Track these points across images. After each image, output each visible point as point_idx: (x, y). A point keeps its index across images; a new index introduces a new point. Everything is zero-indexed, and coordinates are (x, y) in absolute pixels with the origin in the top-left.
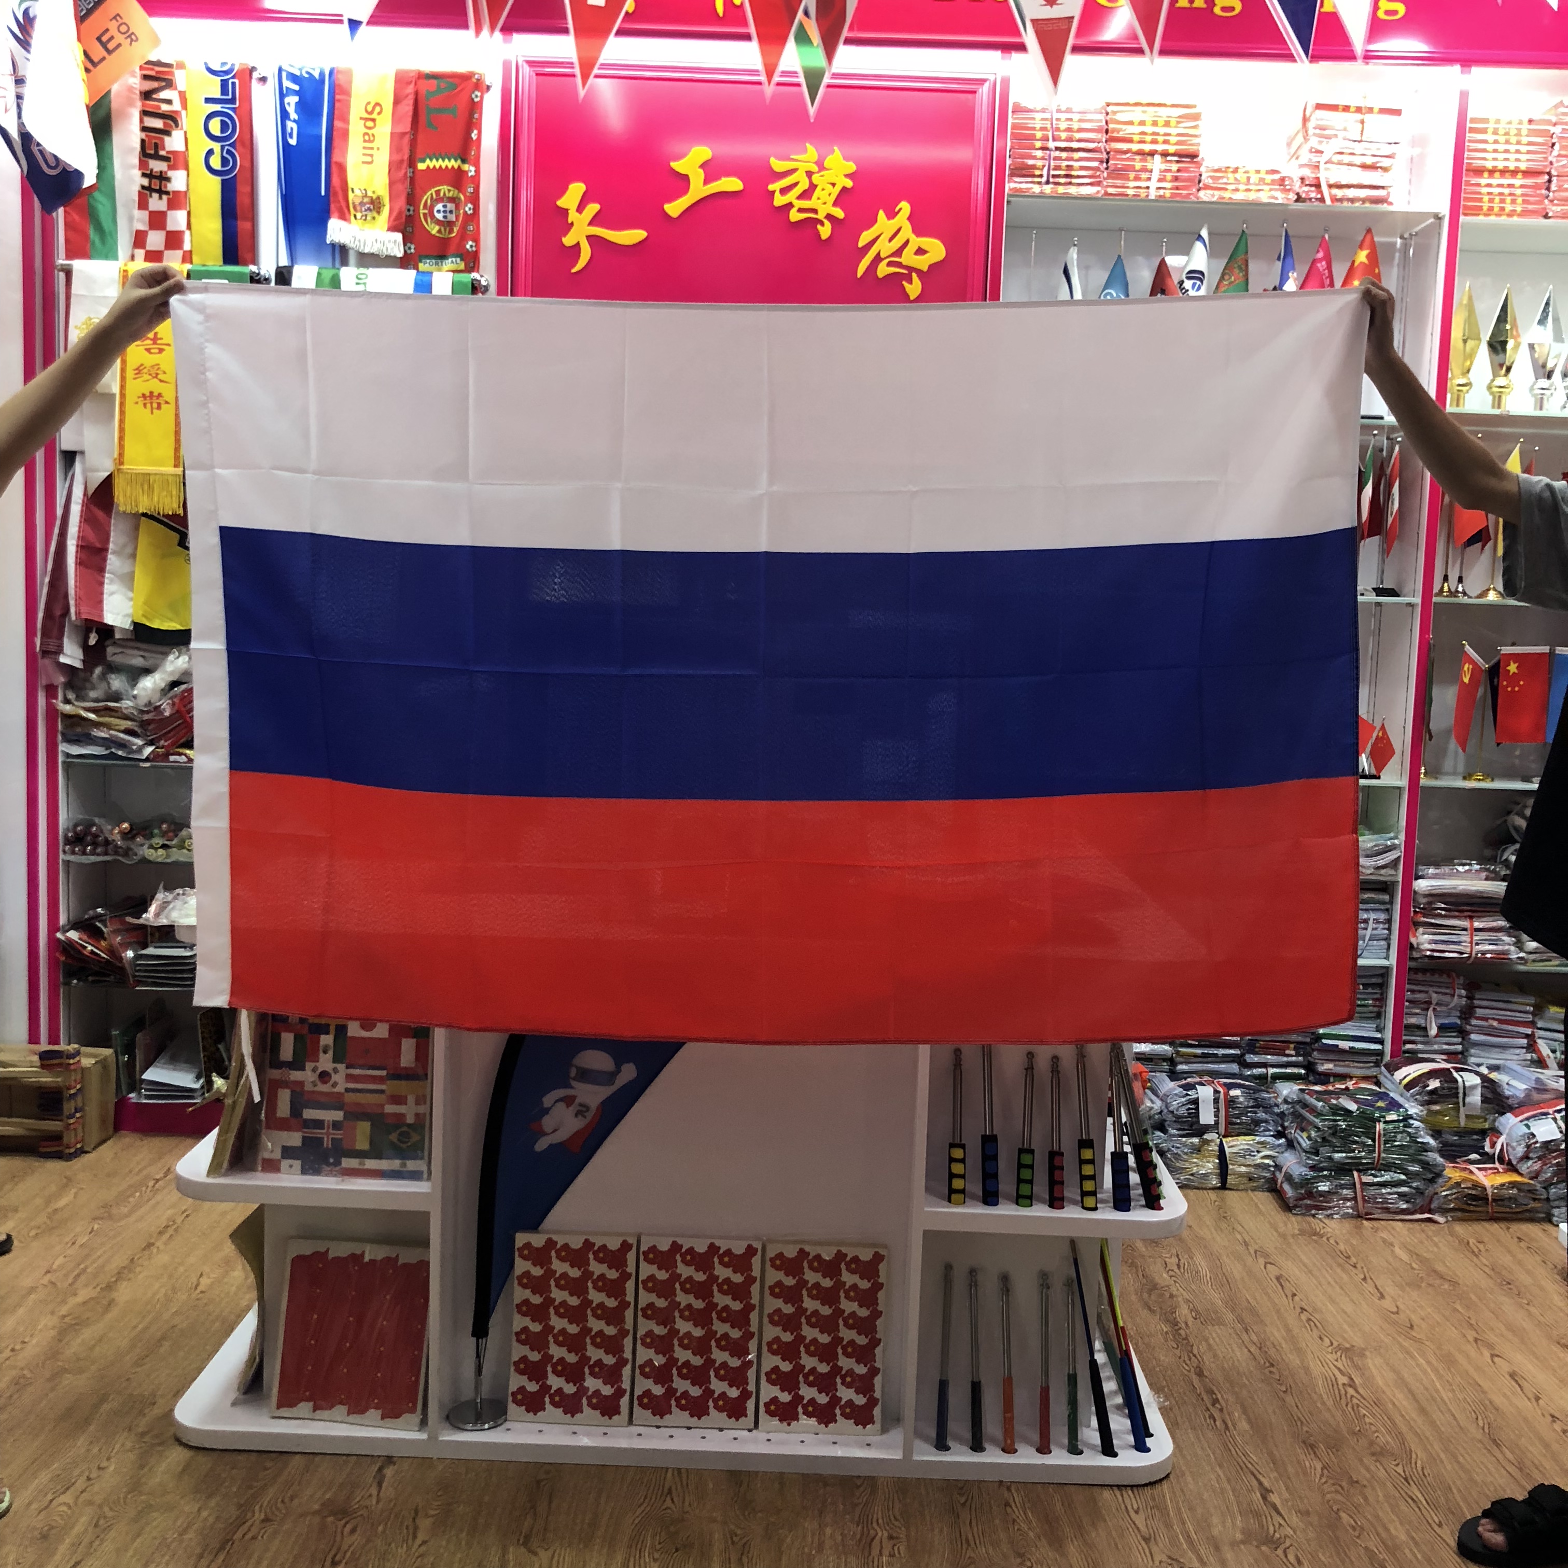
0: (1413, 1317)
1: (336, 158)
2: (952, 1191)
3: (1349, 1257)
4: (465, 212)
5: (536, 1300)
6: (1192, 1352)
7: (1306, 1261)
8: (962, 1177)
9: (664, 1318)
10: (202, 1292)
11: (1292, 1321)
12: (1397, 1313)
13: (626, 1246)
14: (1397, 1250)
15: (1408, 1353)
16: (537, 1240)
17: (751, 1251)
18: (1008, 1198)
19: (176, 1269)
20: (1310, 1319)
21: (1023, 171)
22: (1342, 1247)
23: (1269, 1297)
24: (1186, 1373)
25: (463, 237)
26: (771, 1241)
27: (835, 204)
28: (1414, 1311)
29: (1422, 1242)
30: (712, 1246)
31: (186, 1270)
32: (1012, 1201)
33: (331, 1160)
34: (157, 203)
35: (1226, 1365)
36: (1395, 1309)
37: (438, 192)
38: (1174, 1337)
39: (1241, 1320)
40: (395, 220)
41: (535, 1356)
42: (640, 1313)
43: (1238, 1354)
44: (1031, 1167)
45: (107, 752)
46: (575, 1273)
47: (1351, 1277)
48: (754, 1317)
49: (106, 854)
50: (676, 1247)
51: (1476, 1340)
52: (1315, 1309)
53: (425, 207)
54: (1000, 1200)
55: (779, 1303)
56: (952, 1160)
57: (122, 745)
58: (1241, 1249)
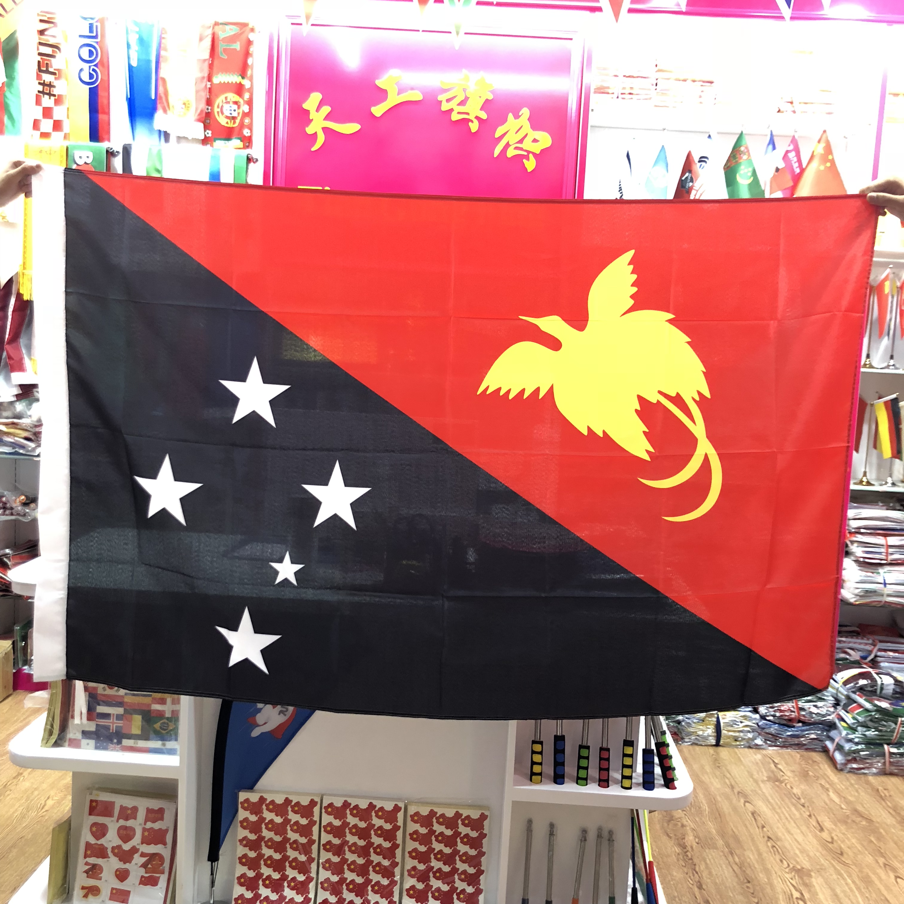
0: (842, 846)
1: (162, 74)
2: (533, 774)
3: (799, 799)
4: (243, 112)
5: (253, 837)
6: (695, 870)
7: (772, 801)
8: (541, 764)
9: (338, 850)
10: (46, 811)
11: (763, 848)
12: (832, 843)
13: (313, 803)
14: (831, 794)
15: (840, 874)
16: (254, 797)
17: (397, 809)
18: (571, 779)
19: (32, 792)
20: (774, 846)
21: (601, 90)
22: (795, 791)
23: (747, 827)
24: (691, 886)
25: (242, 126)
26: (411, 802)
27: (482, 109)
28: (843, 841)
29: (847, 789)
30: (371, 803)
31: (38, 795)
32: (573, 781)
33: (115, 741)
34: (47, 101)
35: (717, 881)
36: (830, 840)
37: (226, 98)
38: (683, 857)
39: (728, 845)
40: (199, 115)
41: (251, 874)
42: (322, 848)
43: (726, 872)
44: (587, 758)
45: (13, 451)
46: (279, 820)
47: (801, 814)
48: (398, 852)
49: (12, 514)
50: (346, 804)
51: (885, 865)
52: (777, 838)
53: (218, 107)
54: (566, 779)
55: (416, 845)
56: (533, 752)
57: (23, 447)
58: (728, 790)
